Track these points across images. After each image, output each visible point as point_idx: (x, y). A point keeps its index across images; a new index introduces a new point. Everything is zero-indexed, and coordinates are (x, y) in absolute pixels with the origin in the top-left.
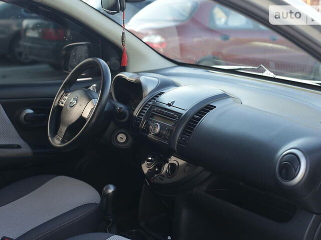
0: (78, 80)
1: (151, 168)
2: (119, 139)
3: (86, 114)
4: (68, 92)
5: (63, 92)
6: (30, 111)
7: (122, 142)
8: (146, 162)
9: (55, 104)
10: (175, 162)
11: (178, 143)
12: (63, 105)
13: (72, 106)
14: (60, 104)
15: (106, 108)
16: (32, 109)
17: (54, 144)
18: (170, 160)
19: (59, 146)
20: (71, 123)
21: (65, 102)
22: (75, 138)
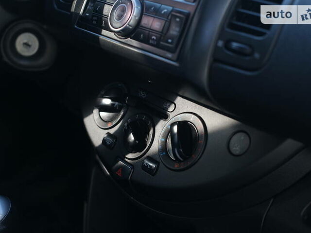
1: (112, 131)
2: (20, 47)
7: (28, 54)
8: (96, 111)
10: (192, 119)
11: (215, 60)
18: (171, 108)
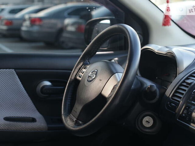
0: (97, 53)
2: (144, 122)
3: (107, 92)
4: (88, 64)
5: (82, 64)
6: (47, 83)
7: (147, 126)
9: (72, 77)
12: (80, 79)
13: (90, 81)
14: (78, 78)
15: (133, 86)
16: (50, 81)
17: (66, 125)
19: (72, 128)
20: (87, 102)
21: (83, 75)
22: (91, 122)
